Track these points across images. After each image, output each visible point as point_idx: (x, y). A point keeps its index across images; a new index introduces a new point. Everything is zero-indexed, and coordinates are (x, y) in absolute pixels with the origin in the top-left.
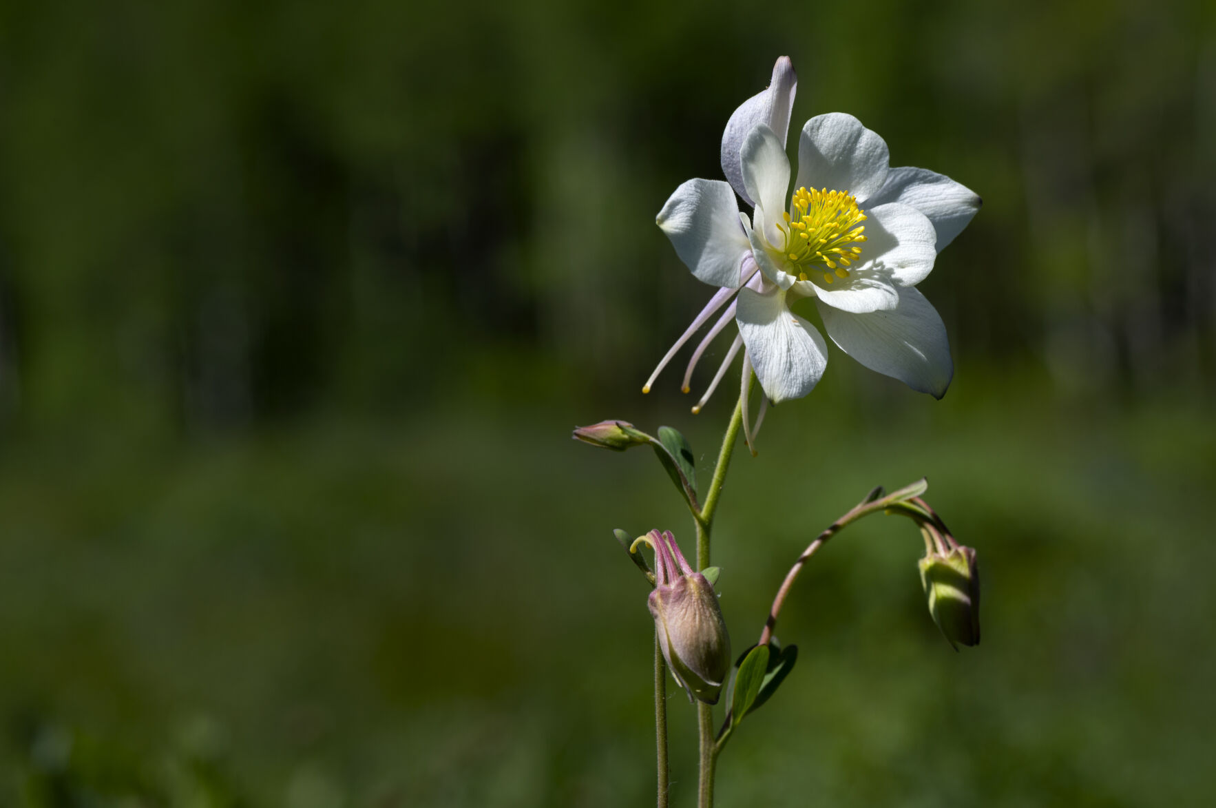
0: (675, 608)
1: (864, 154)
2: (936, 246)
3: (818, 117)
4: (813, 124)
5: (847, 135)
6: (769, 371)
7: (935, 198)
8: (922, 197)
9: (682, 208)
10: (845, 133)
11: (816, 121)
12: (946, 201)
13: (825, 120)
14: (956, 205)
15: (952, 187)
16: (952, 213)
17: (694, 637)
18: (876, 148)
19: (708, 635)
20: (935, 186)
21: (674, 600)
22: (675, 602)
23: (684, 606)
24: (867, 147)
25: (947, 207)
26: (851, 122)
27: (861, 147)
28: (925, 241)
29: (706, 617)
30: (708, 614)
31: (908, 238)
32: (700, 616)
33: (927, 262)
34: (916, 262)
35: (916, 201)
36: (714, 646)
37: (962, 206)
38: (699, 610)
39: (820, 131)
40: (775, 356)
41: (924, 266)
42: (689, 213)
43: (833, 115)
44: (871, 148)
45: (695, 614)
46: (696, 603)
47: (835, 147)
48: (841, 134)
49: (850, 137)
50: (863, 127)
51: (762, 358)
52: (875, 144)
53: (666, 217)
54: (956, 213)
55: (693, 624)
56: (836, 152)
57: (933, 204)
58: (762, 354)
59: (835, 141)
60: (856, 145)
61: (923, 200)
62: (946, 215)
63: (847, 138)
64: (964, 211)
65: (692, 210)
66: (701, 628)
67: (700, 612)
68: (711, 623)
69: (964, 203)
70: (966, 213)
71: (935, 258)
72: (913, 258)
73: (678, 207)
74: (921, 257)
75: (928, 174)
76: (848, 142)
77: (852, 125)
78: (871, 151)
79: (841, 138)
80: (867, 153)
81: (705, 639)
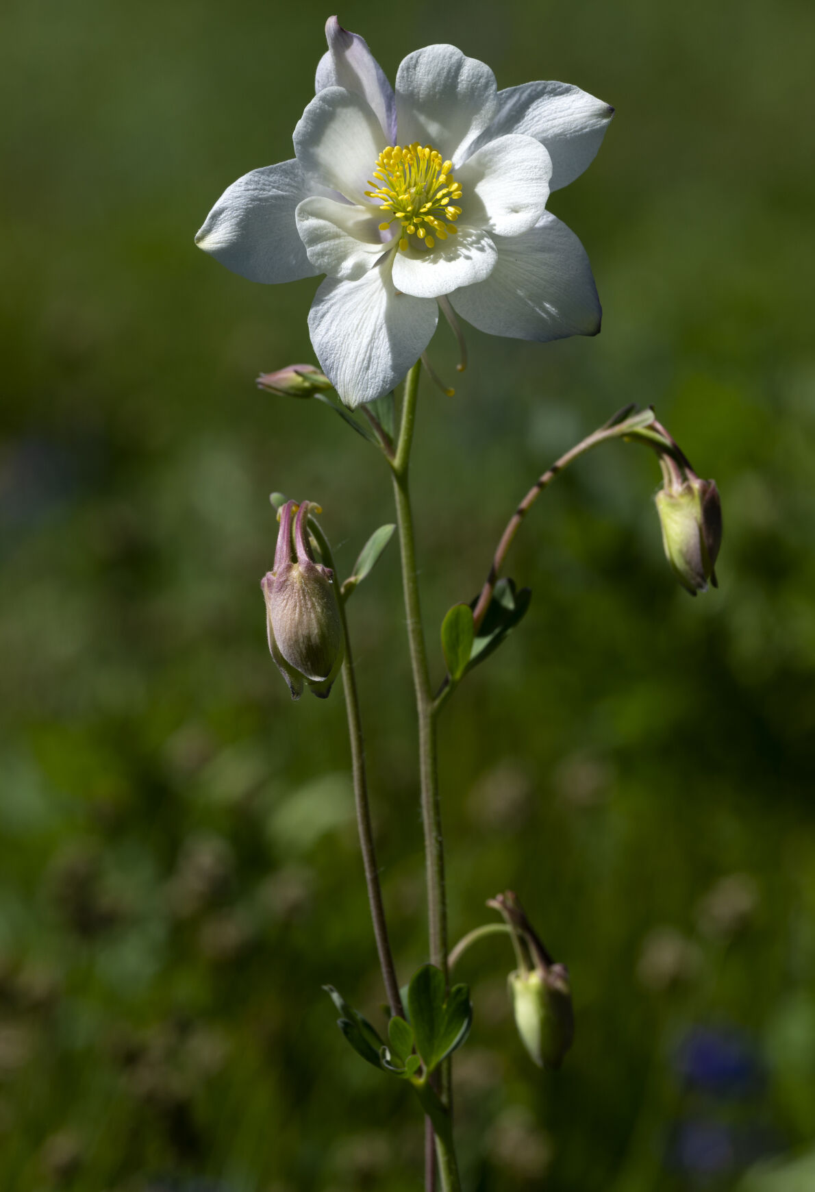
0: (278, 599)
1: (467, 88)
2: (551, 183)
3: (413, 54)
4: (409, 63)
5: (445, 70)
6: (342, 376)
7: (562, 114)
8: (551, 114)
9: (225, 217)
10: (443, 68)
11: (412, 58)
12: (574, 116)
13: (421, 58)
14: (584, 120)
15: (582, 98)
16: (582, 129)
17: (293, 630)
18: (479, 79)
19: (309, 628)
20: (565, 98)
21: (277, 590)
22: (278, 592)
23: (286, 597)
24: (469, 79)
25: (577, 122)
26: (448, 54)
27: (462, 81)
28: (537, 179)
29: (307, 608)
30: (309, 605)
31: (520, 177)
32: (301, 607)
33: (536, 205)
34: (527, 206)
35: (544, 119)
36: (315, 638)
37: (591, 120)
38: (300, 601)
39: (418, 69)
40: (351, 354)
41: (533, 210)
42: (234, 221)
43: (429, 48)
44: (473, 81)
45: (295, 606)
46: (297, 594)
47: (434, 85)
48: (438, 69)
49: (449, 72)
50: (464, 57)
51: (333, 363)
52: (477, 75)
53: (208, 231)
54: (586, 128)
55: (292, 617)
56: (437, 90)
57: (561, 121)
58: (335, 357)
59: (433, 79)
60: (457, 79)
61: (551, 117)
62: (575, 132)
63: (445, 74)
64: (593, 125)
65: (237, 216)
66: (300, 622)
67: (300, 604)
68: (313, 615)
69: (592, 116)
70: (596, 127)
71: (547, 199)
72: (524, 202)
73: (222, 217)
74: (531, 200)
75: (557, 86)
76: (448, 77)
77: (451, 58)
78: (474, 84)
79: (439, 74)
80: (470, 87)
81: (305, 632)
